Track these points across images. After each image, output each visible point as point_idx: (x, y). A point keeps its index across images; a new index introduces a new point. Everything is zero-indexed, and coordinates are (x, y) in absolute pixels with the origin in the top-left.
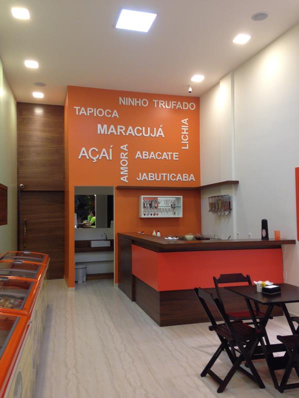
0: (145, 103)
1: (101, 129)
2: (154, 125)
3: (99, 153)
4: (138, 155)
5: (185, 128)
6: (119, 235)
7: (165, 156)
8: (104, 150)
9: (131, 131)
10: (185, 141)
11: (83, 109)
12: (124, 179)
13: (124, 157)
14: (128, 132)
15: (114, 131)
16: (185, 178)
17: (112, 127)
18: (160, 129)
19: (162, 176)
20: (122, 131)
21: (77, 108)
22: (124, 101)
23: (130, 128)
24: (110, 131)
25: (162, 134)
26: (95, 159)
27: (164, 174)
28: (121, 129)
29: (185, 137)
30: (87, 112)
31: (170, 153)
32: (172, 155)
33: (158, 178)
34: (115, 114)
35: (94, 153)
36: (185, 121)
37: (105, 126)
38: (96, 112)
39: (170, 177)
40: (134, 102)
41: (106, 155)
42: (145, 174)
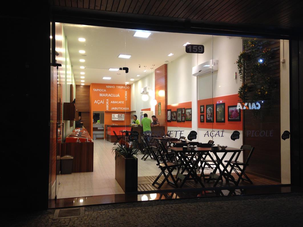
0: (114, 87)
1: (101, 95)
2: (116, 93)
3: (100, 102)
4: (112, 102)
5: (126, 94)
6: (105, 125)
7: (120, 102)
8: (101, 101)
9: (110, 95)
10: (126, 98)
12: (107, 109)
13: (107, 103)
14: (109, 96)
15: (105, 95)
16: (125, 109)
18: (118, 95)
21: (94, 89)
22: (107, 87)
23: (109, 94)
24: (103, 95)
25: (119, 96)
26: (99, 104)
27: (119, 108)
28: (107, 95)
29: (126, 97)
30: (97, 90)
31: (121, 102)
32: (122, 102)
33: (117, 109)
34: (105, 90)
35: (99, 102)
36: (126, 92)
38: (99, 90)
39: (121, 108)
40: (111, 87)
41: (102, 102)
42: (113, 108)
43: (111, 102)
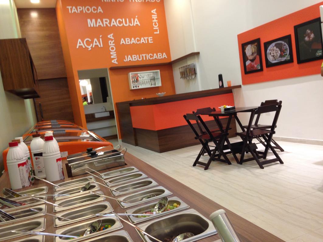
1: (91, 23)
2: (131, 17)
3: (92, 42)
4: (122, 41)
5: (155, 17)
6: (117, 104)
7: (142, 40)
8: (95, 40)
9: (115, 23)
10: (156, 27)
11: (74, 8)
12: (115, 62)
13: (111, 44)
14: (112, 24)
15: (101, 24)
16: (160, 57)
17: (99, 20)
18: (136, 20)
20: (107, 23)
21: (69, 8)
23: (113, 20)
24: (98, 24)
25: (138, 23)
26: (90, 47)
27: (144, 55)
29: (156, 24)
30: (77, 10)
31: (146, 38)
32: (148, 40)
33: (140, 58)
34: (100, 10)
35: (88, 43)
36: (154, 11)
37: (94, 20)
38: (85, 9)
39: (148, 57)
42: (129, 56)
43: (121, 43)
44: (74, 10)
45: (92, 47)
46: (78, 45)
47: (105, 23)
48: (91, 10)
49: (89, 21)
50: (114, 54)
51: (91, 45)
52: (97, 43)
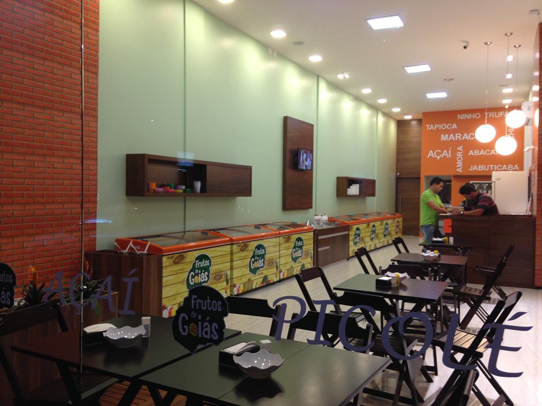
0: (478, 116)
1: (444, 138)
3: (442, 153)
7: (493, 152)
8: (445, 151)
11: (432, 126)
12: (459, 170)
13: (459, 155)
14: (464, 138)
15: (453, 138)
17: (452, 135)
19: (490, 167)
20: (459, 137)
21: (428, 126)
22: (461, 117)
23: (465, 135)
24: (450, 138)
26: (438, 157)
27: (492, 166)
30: (434, 127)
33: (486, 169)
34: (454, 126)
35: (438, 154)
37: (447, 135)
38: (440, 127)
39: (496, 167)
40: (469, 116)
42: (475, 166)
43: (470, 154)
44: (432, 127)
45: (440, 157)
46: (429, 155)
47: (457, 137)
48: (447, 127)
49: (442, 136)
50: (460, 164)
51: (441, 155)
52: (446, 154)
